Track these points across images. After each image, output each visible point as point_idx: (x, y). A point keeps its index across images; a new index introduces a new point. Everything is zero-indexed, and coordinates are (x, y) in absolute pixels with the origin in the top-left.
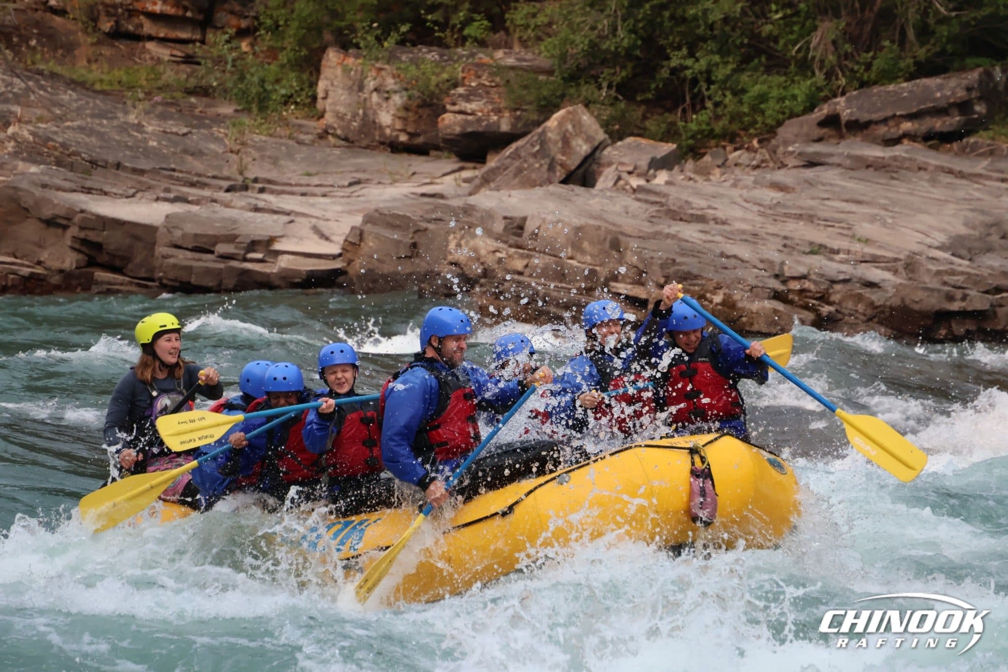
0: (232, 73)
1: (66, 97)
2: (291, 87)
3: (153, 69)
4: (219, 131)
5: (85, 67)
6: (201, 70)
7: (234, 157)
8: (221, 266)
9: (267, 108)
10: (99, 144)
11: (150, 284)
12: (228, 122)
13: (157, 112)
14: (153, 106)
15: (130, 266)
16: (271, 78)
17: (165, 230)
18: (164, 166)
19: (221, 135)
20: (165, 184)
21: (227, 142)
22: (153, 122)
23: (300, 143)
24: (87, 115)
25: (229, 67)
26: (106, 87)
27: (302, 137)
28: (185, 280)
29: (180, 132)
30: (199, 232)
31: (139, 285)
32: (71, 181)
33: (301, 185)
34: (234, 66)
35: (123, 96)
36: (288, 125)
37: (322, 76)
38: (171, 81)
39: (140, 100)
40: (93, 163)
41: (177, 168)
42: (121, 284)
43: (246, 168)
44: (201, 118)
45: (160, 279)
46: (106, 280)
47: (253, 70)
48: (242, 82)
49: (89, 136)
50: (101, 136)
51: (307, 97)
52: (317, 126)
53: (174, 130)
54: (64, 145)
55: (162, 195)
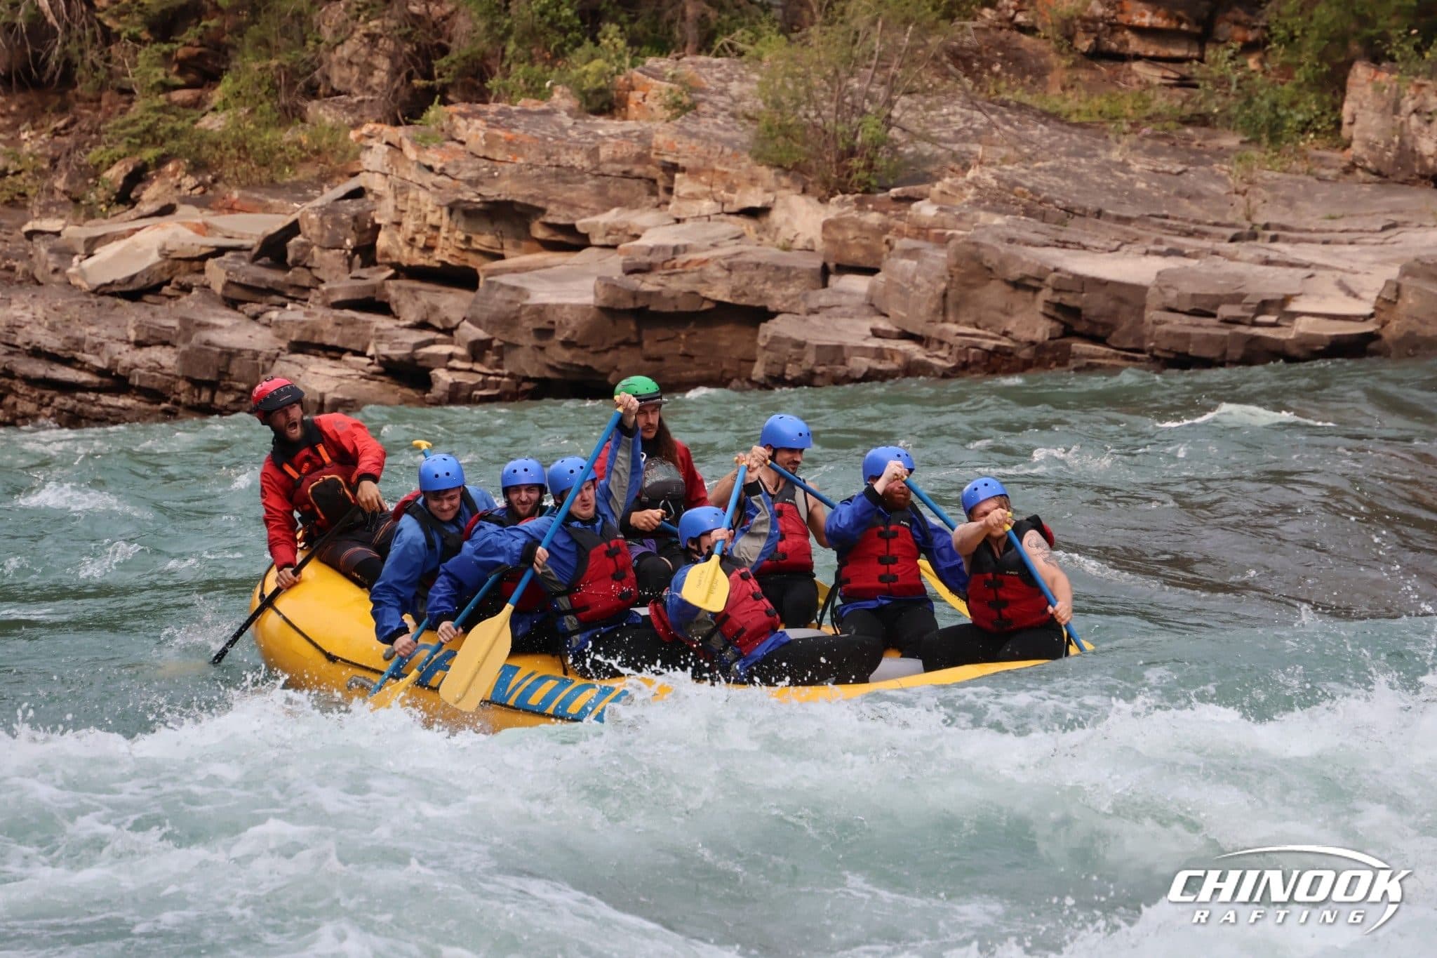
0: (1236, 96)
1: (1036, 133)
2: (1310, 111)
3: (1140, 94)
4: (1221, 168)
5: (1059, 95)
6: (1199, 94)
7: (1240, 198)
8: (1226, 332)
9: (1280, 137)
10: (1075, 187)
11: (1139, 356)
12: (1232, 156)
13: (1145, 147)
14: (1142, 140)
15: (1114, 335)
16: (1285, 102)
17: (1156, 290)
18: (1155, 212)
19: (1224, 173)
20: (1156, 234)
21: (1231, 180)
22: (1142, 160)
23: (1321, 179)
24: (1061, 154)
25: (1233, 89)
26: (1084, 119)
27: (1324, 172)
28: (1180, 351)
29: (1175, 171)
30: (1197, 291)
31: (1126, 358)
32: (1043, 234)
33: (1322, 231)
34: (1239, 88)
35: (1105, 129)
36: (1306, 158)
37: (1348, 97)
38: (1162, 109)
39: (1125, 133)
40: (1069, 211)
41: (1170, 214)
42: (1104, 357)
43: (1255, 212)
44: (1197, 153)
45: (1151, 350)
46: (1087, 352)
47: (1262, 92)
48: (1249, 108)
49: (1064, 178)
50: (1078, 178)
51: (1330, 122)
52: (1341, 158)
53: (1167, 168)
54: (1034, 191)
55: (1152, 248)
